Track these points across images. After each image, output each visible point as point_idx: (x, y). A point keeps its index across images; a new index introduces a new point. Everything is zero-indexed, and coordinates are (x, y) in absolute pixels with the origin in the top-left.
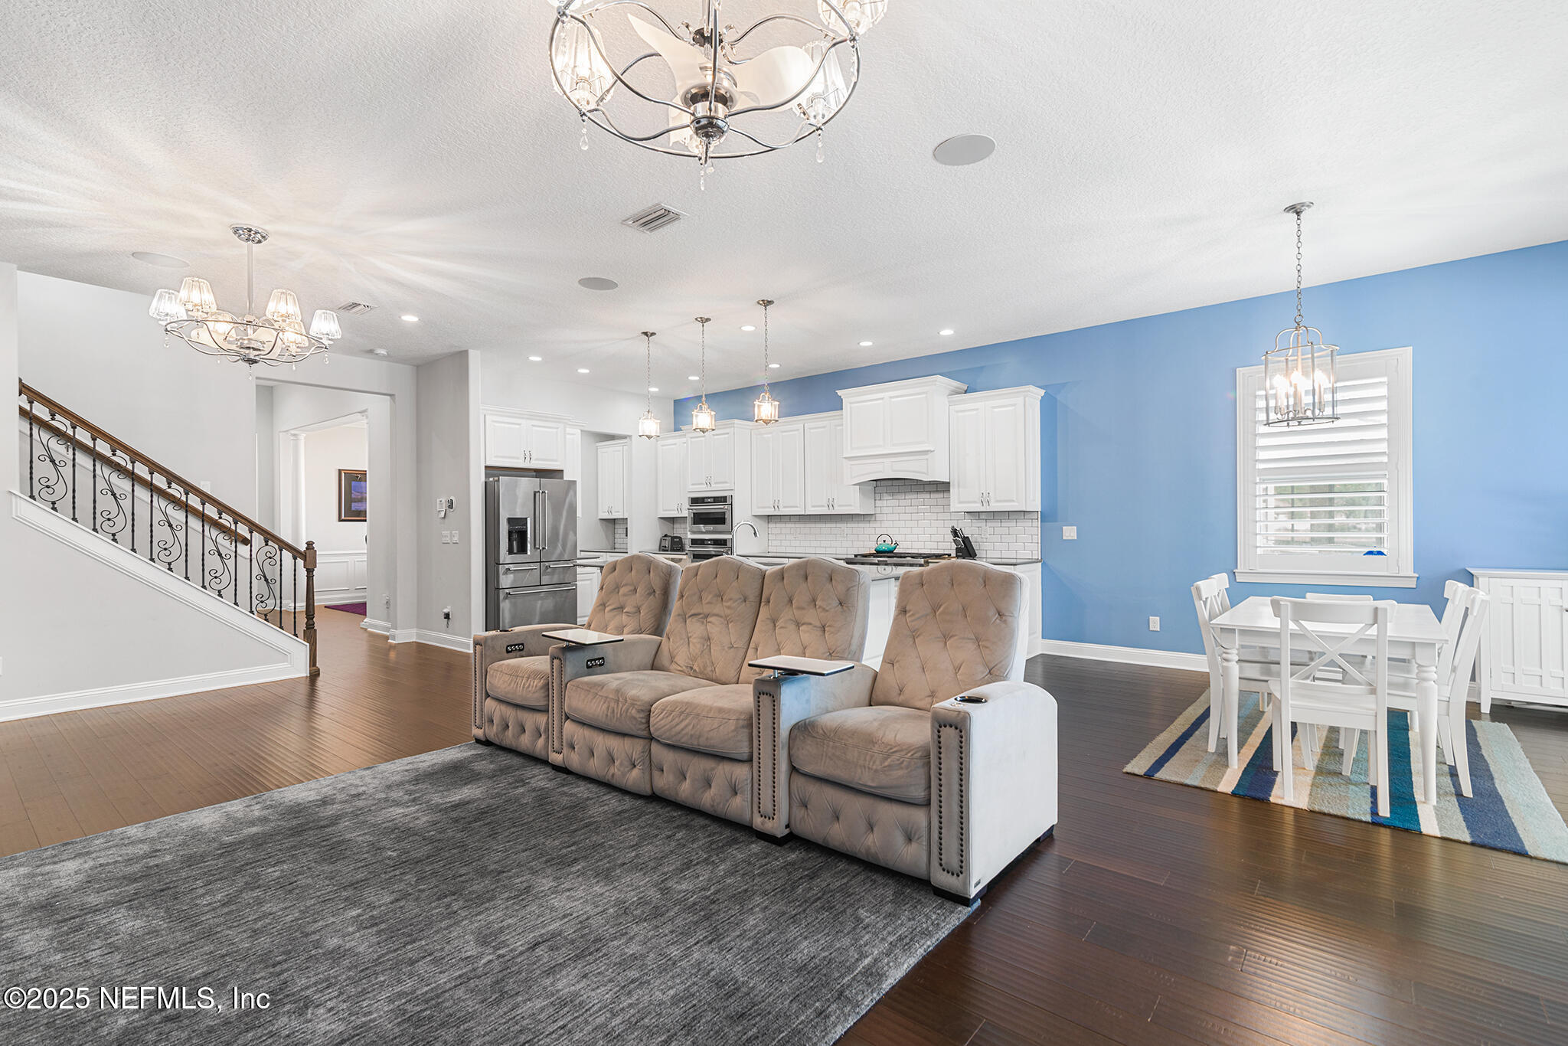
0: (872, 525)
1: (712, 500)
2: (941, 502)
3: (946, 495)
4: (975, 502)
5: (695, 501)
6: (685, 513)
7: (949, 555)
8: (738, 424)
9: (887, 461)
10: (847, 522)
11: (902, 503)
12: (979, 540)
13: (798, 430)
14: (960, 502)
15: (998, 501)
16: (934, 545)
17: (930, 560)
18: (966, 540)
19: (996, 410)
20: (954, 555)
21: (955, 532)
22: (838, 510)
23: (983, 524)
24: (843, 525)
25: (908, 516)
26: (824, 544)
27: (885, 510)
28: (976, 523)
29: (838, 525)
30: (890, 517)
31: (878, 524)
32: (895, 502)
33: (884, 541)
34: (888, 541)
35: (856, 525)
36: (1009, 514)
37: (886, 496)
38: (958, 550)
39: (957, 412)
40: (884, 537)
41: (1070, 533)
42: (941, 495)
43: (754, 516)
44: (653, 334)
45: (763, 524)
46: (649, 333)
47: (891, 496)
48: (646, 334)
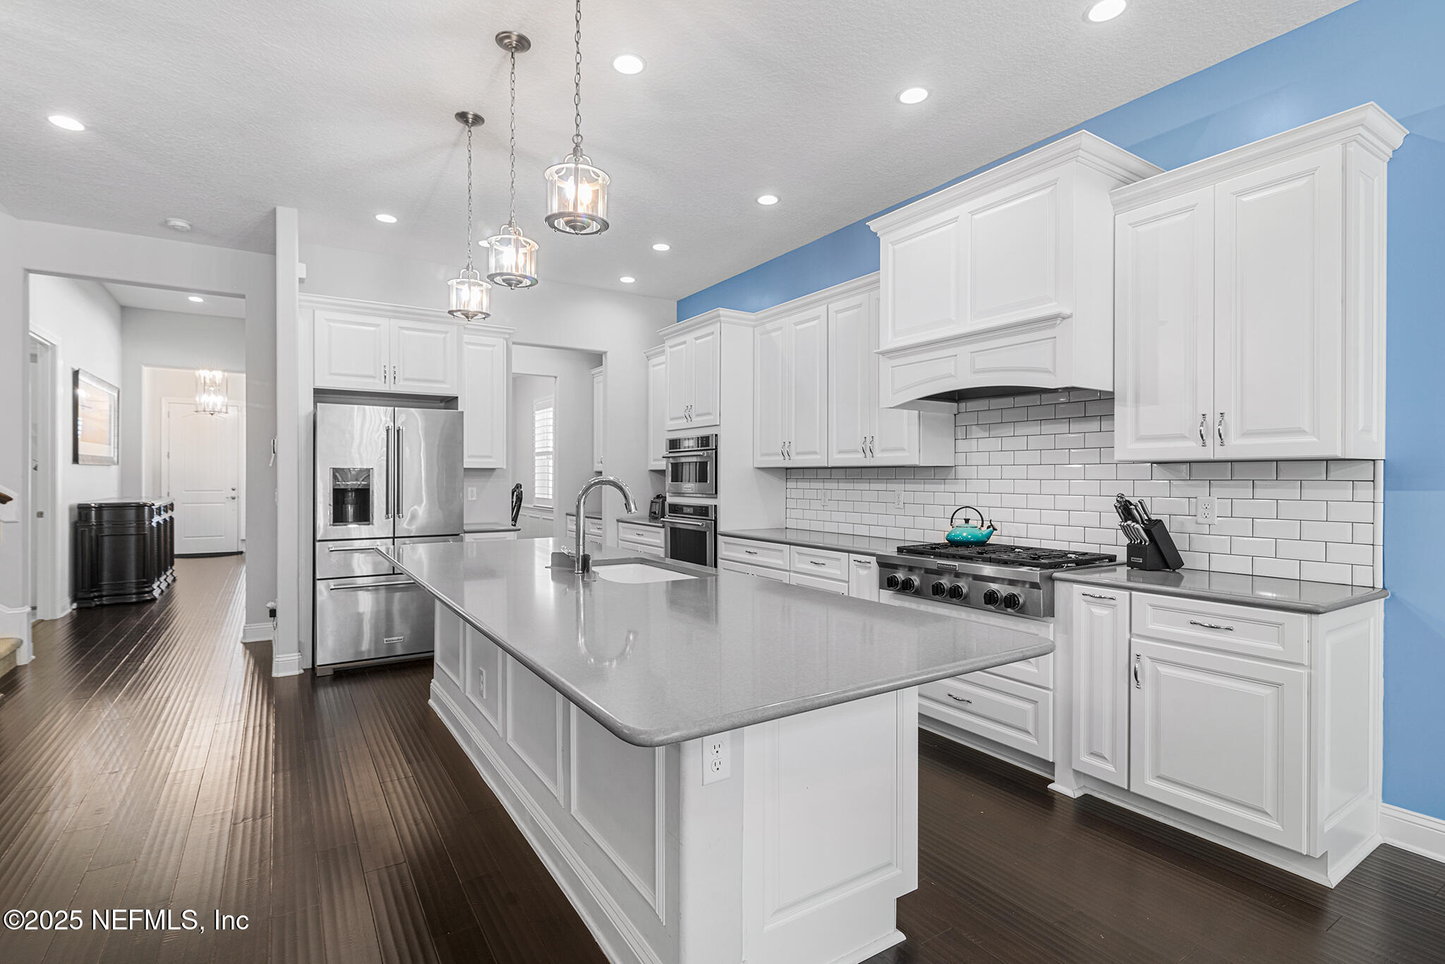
0: (949, 487)
1: (692, 443)
2: (1092, 440)
3: (1105, 425)
4: (1183, 437)
5: (670, 444)
7: (1112, 559)
8: (724, 316)
9: (963, 351)
10: (905, 480)
11: (1009, 443)
12: (1191, 527)
13: (818, 318)
14: (1140, 439)
15: (1246, 434)
16: (1077, 534)
17: (1056, 575)
18: (1155, 529)
19: (1245, 199)
20: (1122, 556)
21: (1126, 510)
22: (881, 459)
23: (1201, 491)
24: (897, 487)
25: (1020, 472)
26: (867, 518)
27: (974, 458)
28: (1181, 488)
29: (891, 486)
30: (984, 472)
31: (960, 486)
32: (994, 444)
33: (967, 521)
34: (975, 522)
35: (921, 487)
36: (1279, 467)
37: (976, 432)
38: (1132, 550)
39: (1134, 225)
40: (971, 514)
42: (1094, 426)
43: (759, 468)
44: (478, 120)
45: (776, 482)
46: (470, 116)
47: (985, 431)
48: (466, 122)
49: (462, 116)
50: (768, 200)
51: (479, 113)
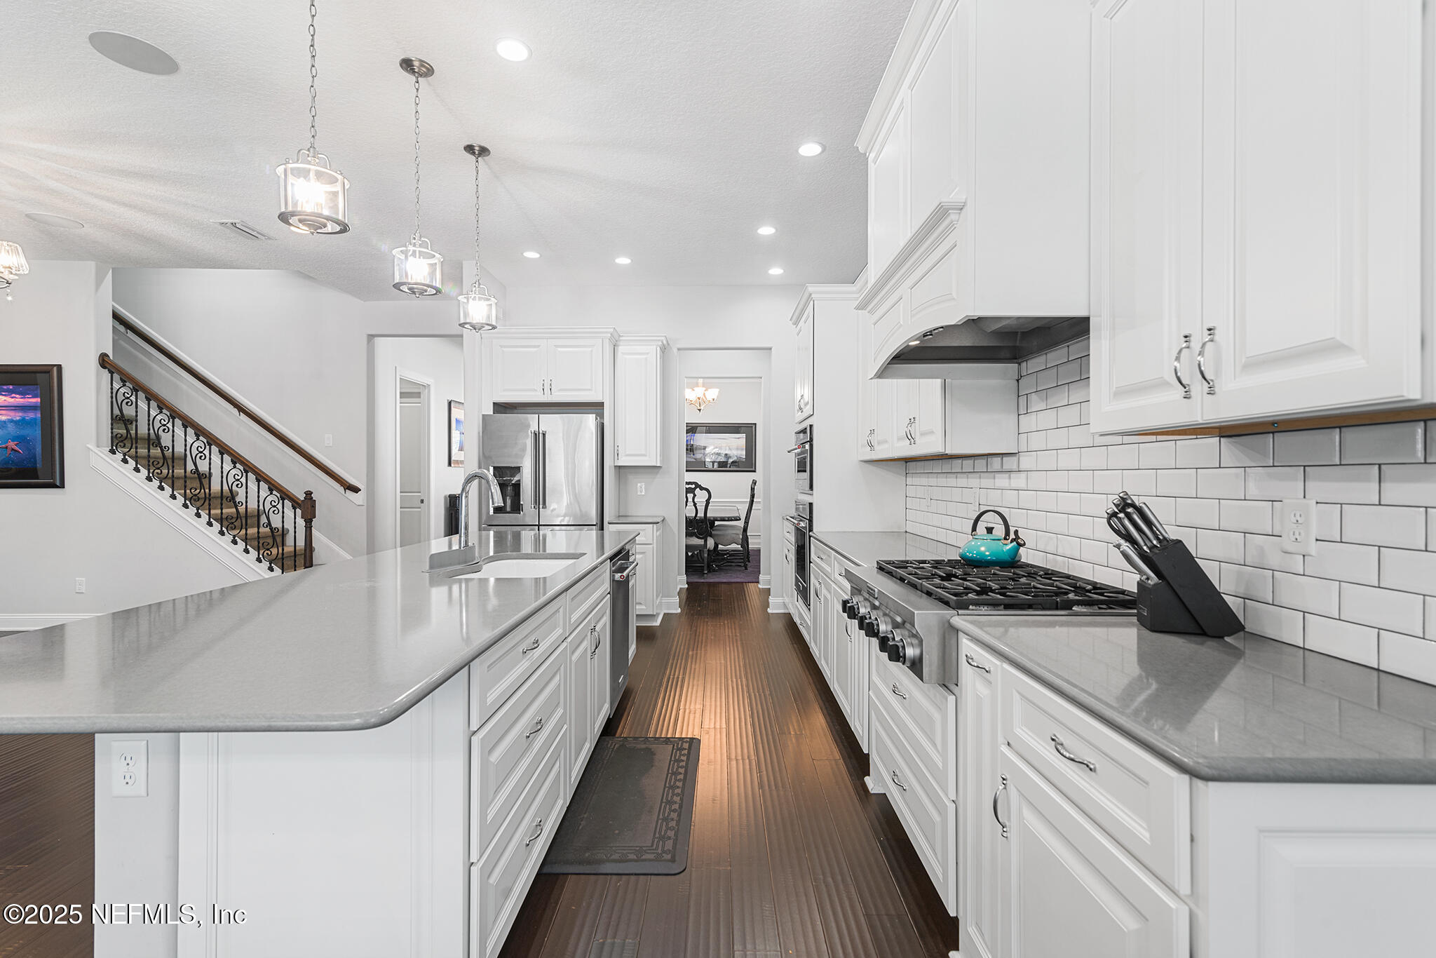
0: (1013, 482)
10: (980, 474)
14: (1116, 393)
22: (920, 446)
24: (975, 483)
29: (971, 482)
33: (989, 530)
35: (992, 482)
37: (1035, 402)
43: (862, 461)
44: (484, 151)
45: (892, 478)
46: (477, 148)
47: (1043, 400)
48: (473, 153)
49: (469, 149)
50: (810, 149)
51: (483, 144)
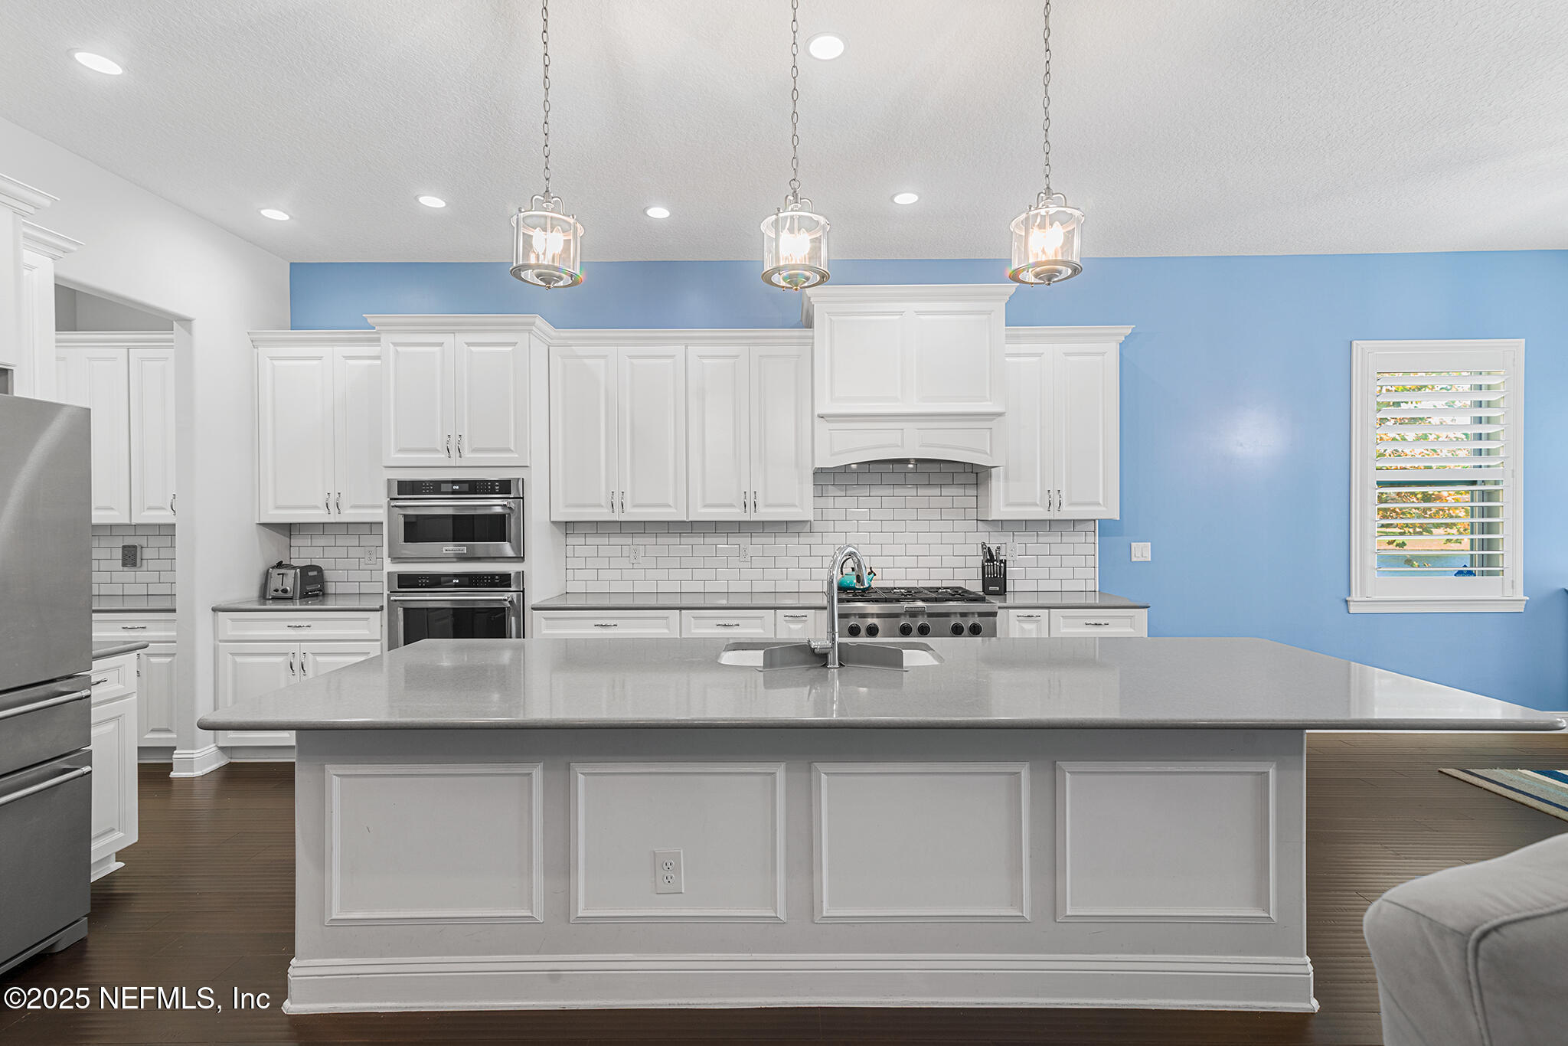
1: (466, 487)
5: (409, 488)
6: (380, 515)
9: (909, 426)
13: (670, 357)
14: (1008, 505)
15: (1072, 504)
19: (1070, 358)
22: (765, 514)
24: (744, 541)
29: (734, 540)
41: (1141, 551)
43: (555, 522)
47: (842, 491)
